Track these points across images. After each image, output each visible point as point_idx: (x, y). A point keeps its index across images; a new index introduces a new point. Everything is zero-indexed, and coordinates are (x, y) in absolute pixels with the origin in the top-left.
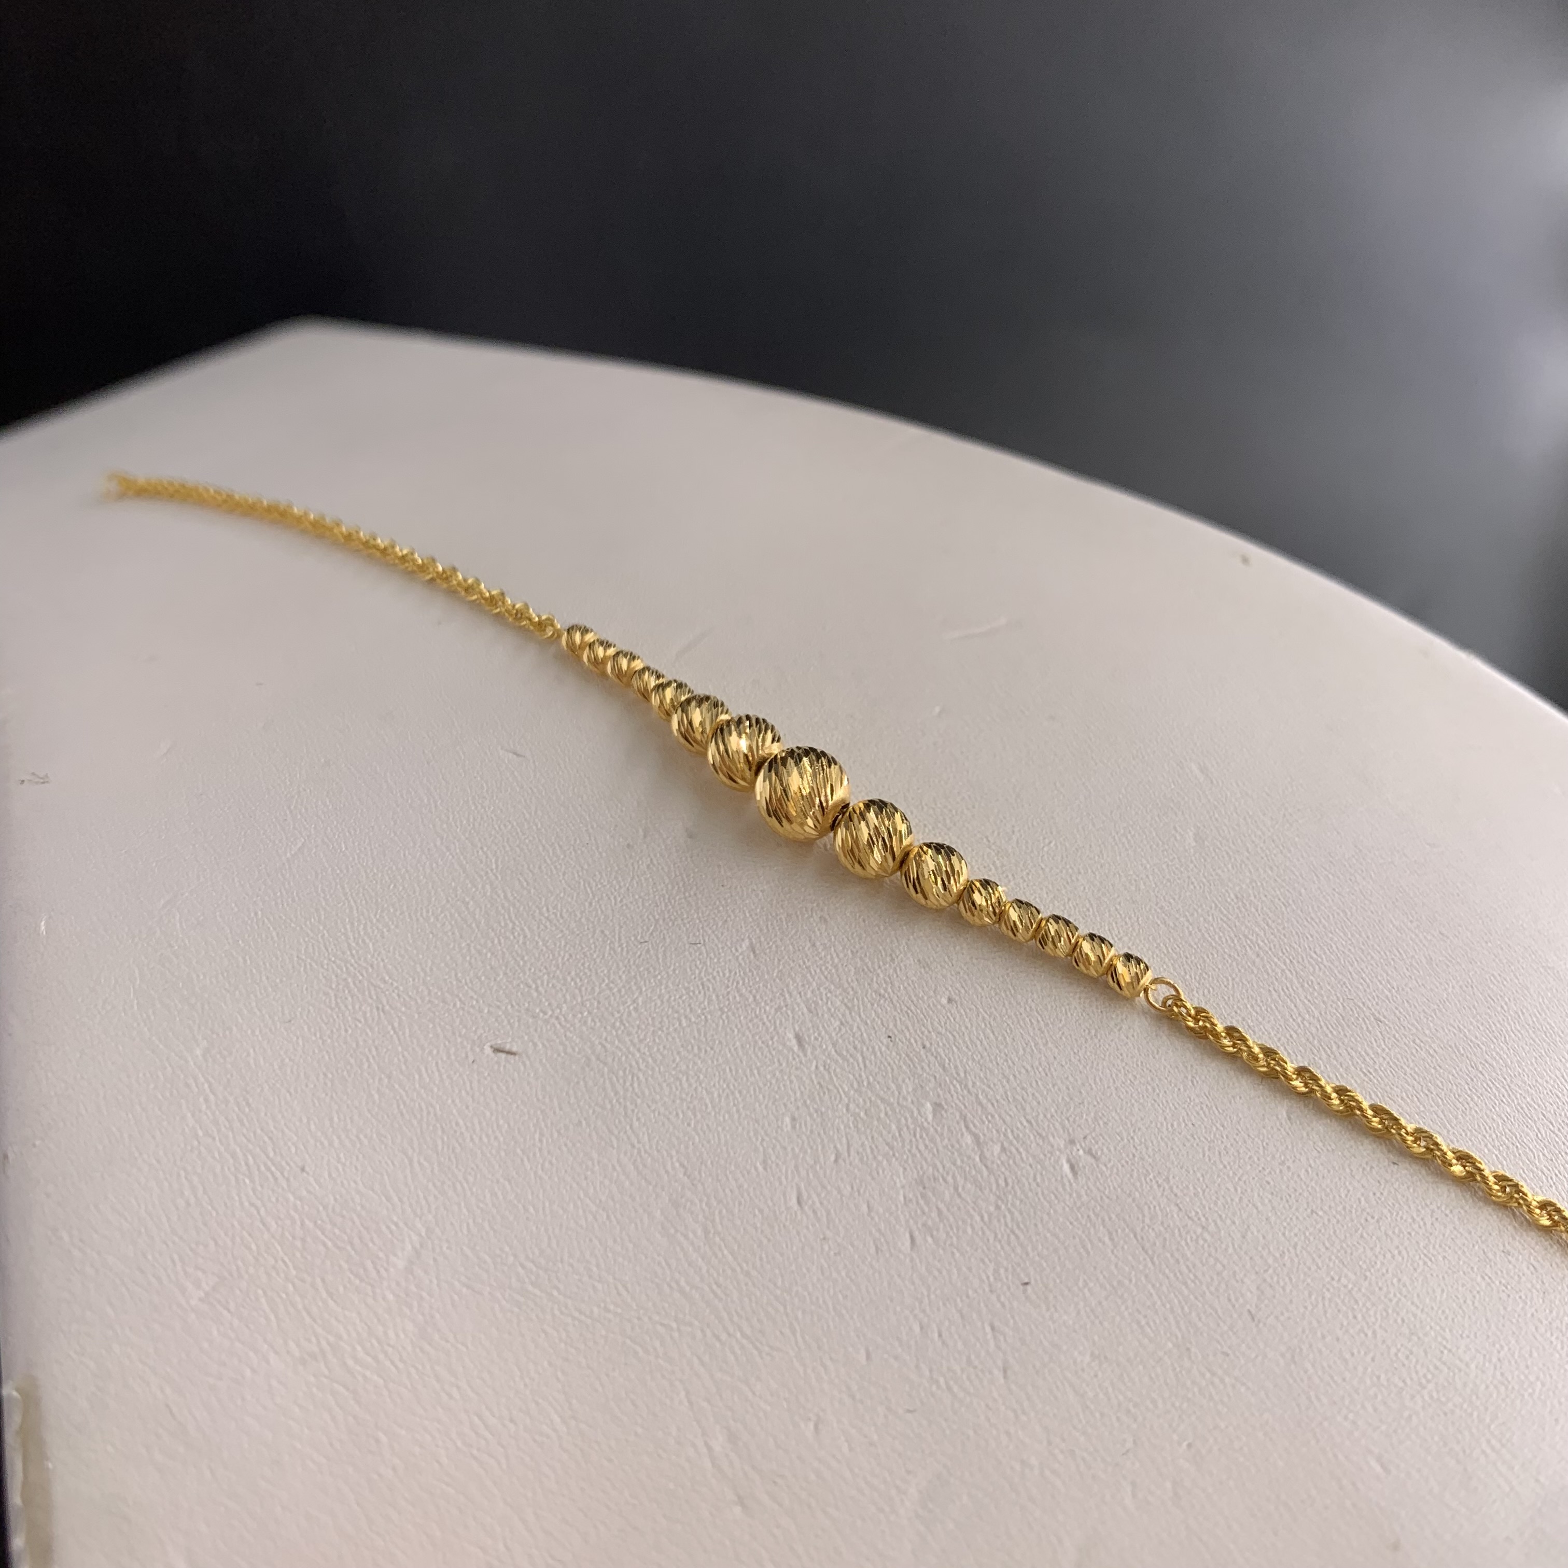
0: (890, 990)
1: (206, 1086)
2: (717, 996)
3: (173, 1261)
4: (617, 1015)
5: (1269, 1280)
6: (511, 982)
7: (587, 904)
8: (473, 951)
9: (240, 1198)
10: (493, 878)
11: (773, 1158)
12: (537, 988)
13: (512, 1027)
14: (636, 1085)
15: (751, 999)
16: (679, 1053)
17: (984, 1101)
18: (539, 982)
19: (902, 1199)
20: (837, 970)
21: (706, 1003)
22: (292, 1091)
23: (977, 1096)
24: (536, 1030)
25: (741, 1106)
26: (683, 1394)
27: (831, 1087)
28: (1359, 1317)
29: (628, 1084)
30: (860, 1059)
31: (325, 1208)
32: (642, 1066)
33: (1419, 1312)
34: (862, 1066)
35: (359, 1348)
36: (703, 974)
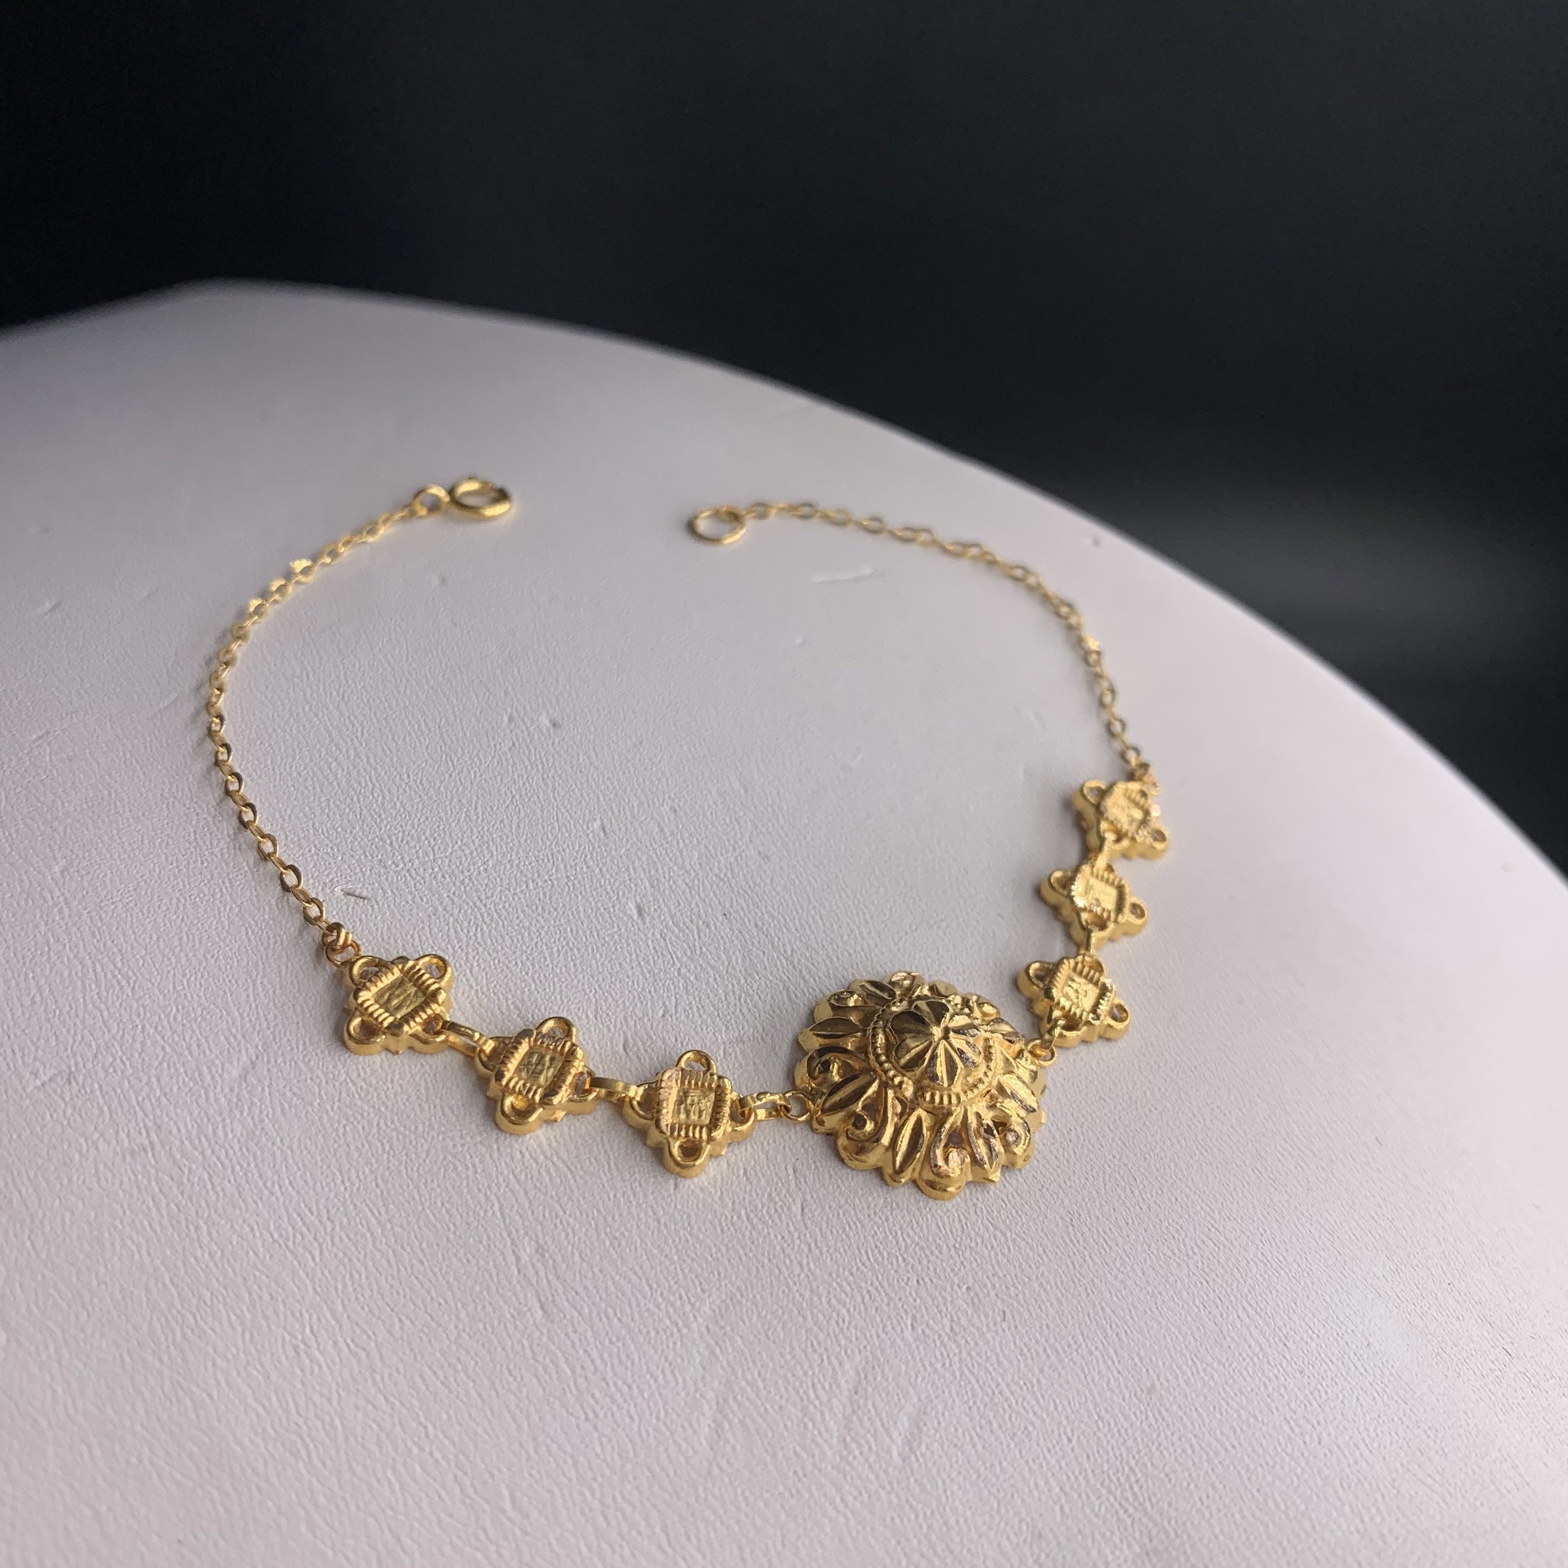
0: (729, 875)
1: (61, 899)
3: (13, 1051)
4: (467, 874)
5: (1055, 1151)
6: (367, 836)
7: (447, 776)
8: (332, 805)
9: (85, 1001)
10: (358, 744)
11: (605, 1008)
12: (391, 844)
13: (364, 875)
14: (479, 935)
15: (597, 871)
16: (523, 911)
17: (807, 977)
18: (394, 838)
19: (722, 1053)
20: (681, 855)
22: (145, 911)
23: (801, 972)
24: (387, 879)
25: (578, 962)
26: (496, 1207)
27: (665, 952)
28: (1137, 1193)
29: (471, 934)
31: (167, 1016)
32: (487, 920)
33: (1192, 1194)
35: (186, 1143)
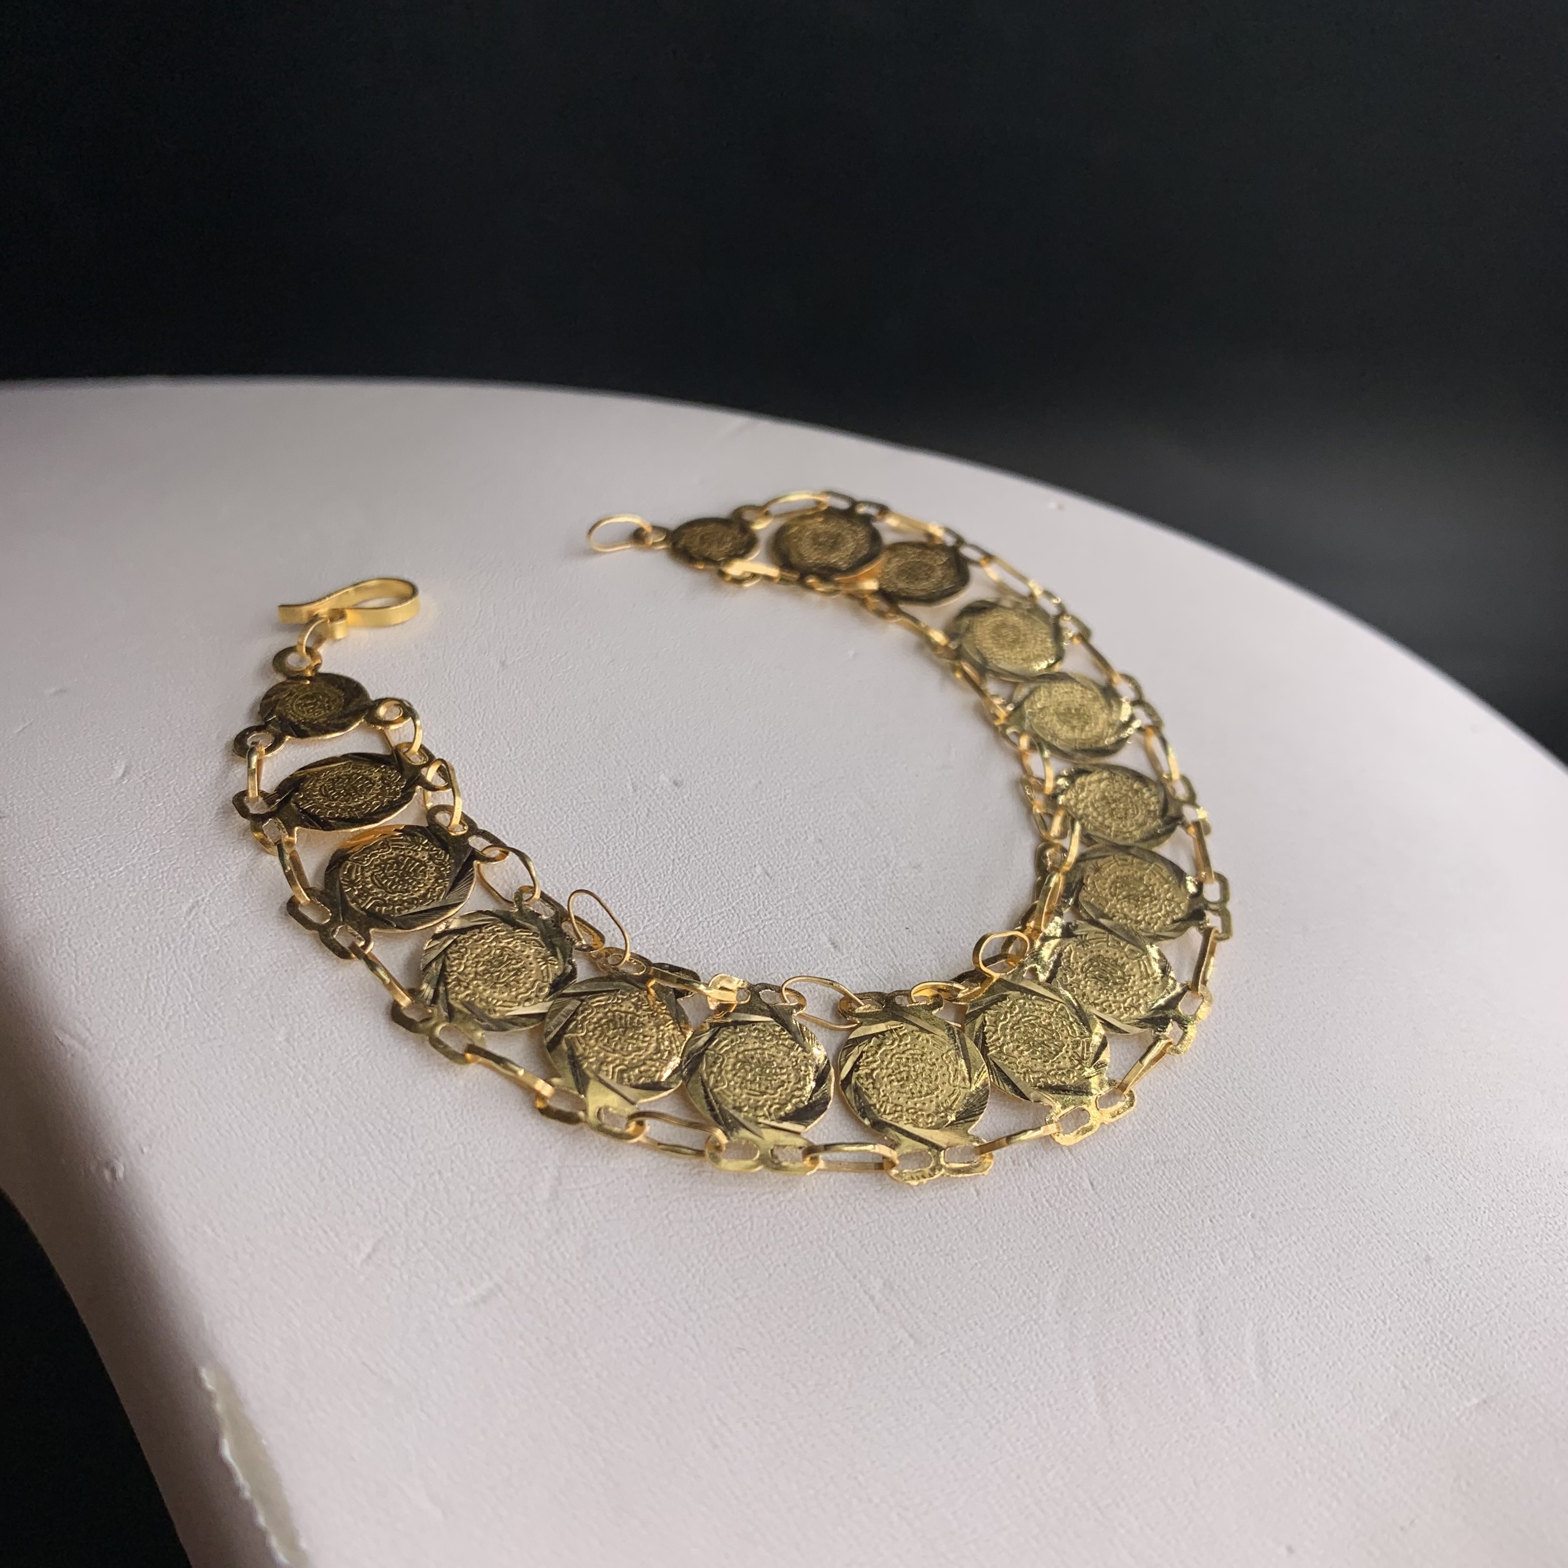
2: (750, 916)
21: (742, 923)
30: (889, 950)
34: (892, 955)
36: (730, 900)
